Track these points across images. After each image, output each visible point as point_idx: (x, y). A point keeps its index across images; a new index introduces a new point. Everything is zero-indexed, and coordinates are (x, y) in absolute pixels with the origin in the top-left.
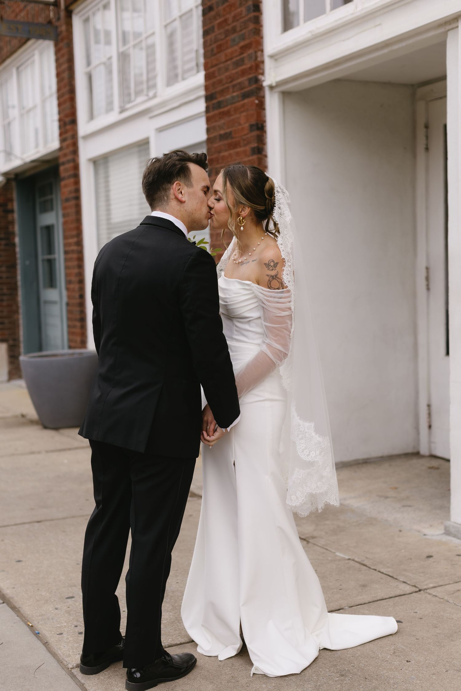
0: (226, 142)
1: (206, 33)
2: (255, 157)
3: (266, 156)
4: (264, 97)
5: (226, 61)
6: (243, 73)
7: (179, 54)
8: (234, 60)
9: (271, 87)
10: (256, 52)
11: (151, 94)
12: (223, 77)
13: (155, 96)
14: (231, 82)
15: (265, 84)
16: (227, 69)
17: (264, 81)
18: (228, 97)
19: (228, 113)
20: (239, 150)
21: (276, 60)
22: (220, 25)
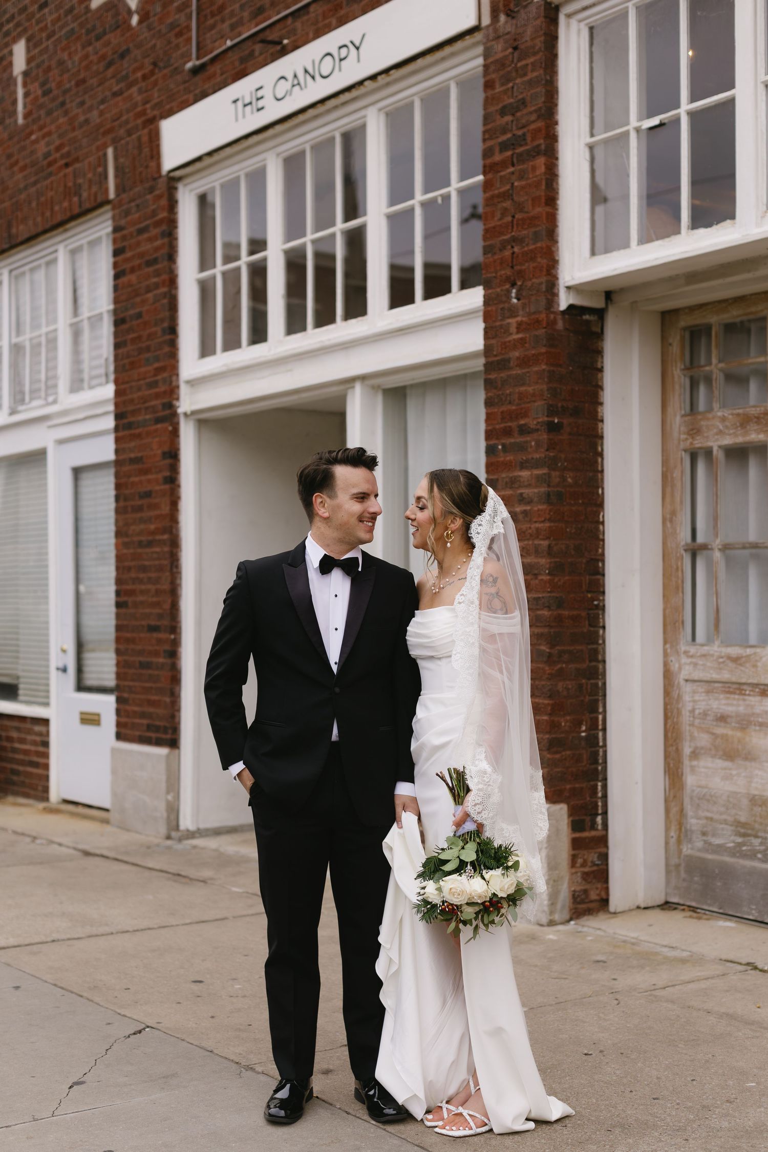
0: (136, 467)
1: (117, 346)
2: (167, 487)
3: (179, 486)
4: (178, 423)
5: (139, 380)
6: (157, 396)
7: (85, 356)
8: (148, 380)
9: (185, 414)
10: (171, 377)
11: (51, 399)
12: (135, 396)
13: (55, 402)
14: (145, 402)
15: (180, 410)
16: (139, 389)
17: (178, 407)
18: (140, 418)
19: (139, 436)
20: (150, 477)
21: (192, 386)
22: (133, 341)
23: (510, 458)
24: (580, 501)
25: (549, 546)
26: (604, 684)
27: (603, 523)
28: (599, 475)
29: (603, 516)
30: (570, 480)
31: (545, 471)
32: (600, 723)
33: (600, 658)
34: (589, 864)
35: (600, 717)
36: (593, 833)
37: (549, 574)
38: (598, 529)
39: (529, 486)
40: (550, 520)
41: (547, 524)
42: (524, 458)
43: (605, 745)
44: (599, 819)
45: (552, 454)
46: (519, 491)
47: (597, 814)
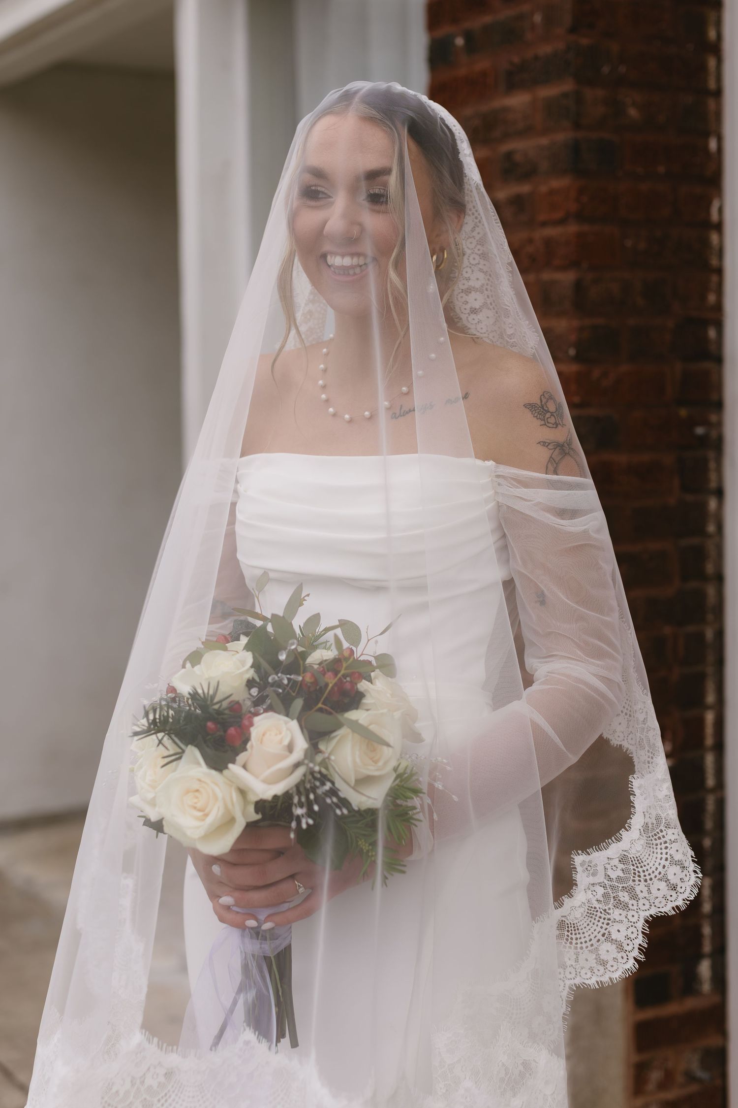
23: (482, 64)
24: (661, 169)
25: (579, 286)
26: (720, 635)
27: (719, 227)
28: (711, 103)
29: (721, 210)
30: (633, 112)
31: (567, 86)
32: (709, 730)
33: (710, 568)
34: (680, 1079)
35: (710, 717)
36: (690, 1004)
37: (578, 358)
38: (705, 243)
39: (528, 131)
40: (580, 217)
41: (572, 228)
42: (516, 60)
43: (720, 784)
44: (705, 968)
45: (585, 41)
46: (505, 148)
47: (699, 956)
